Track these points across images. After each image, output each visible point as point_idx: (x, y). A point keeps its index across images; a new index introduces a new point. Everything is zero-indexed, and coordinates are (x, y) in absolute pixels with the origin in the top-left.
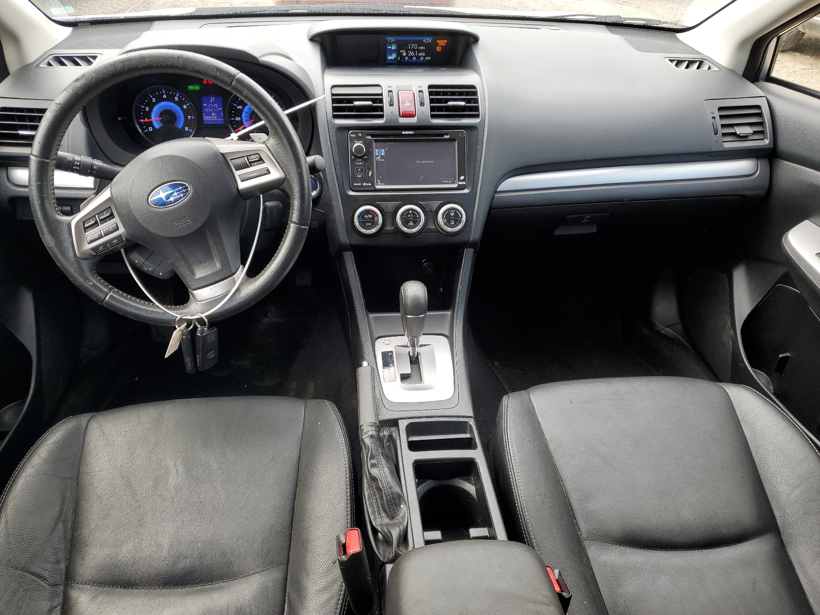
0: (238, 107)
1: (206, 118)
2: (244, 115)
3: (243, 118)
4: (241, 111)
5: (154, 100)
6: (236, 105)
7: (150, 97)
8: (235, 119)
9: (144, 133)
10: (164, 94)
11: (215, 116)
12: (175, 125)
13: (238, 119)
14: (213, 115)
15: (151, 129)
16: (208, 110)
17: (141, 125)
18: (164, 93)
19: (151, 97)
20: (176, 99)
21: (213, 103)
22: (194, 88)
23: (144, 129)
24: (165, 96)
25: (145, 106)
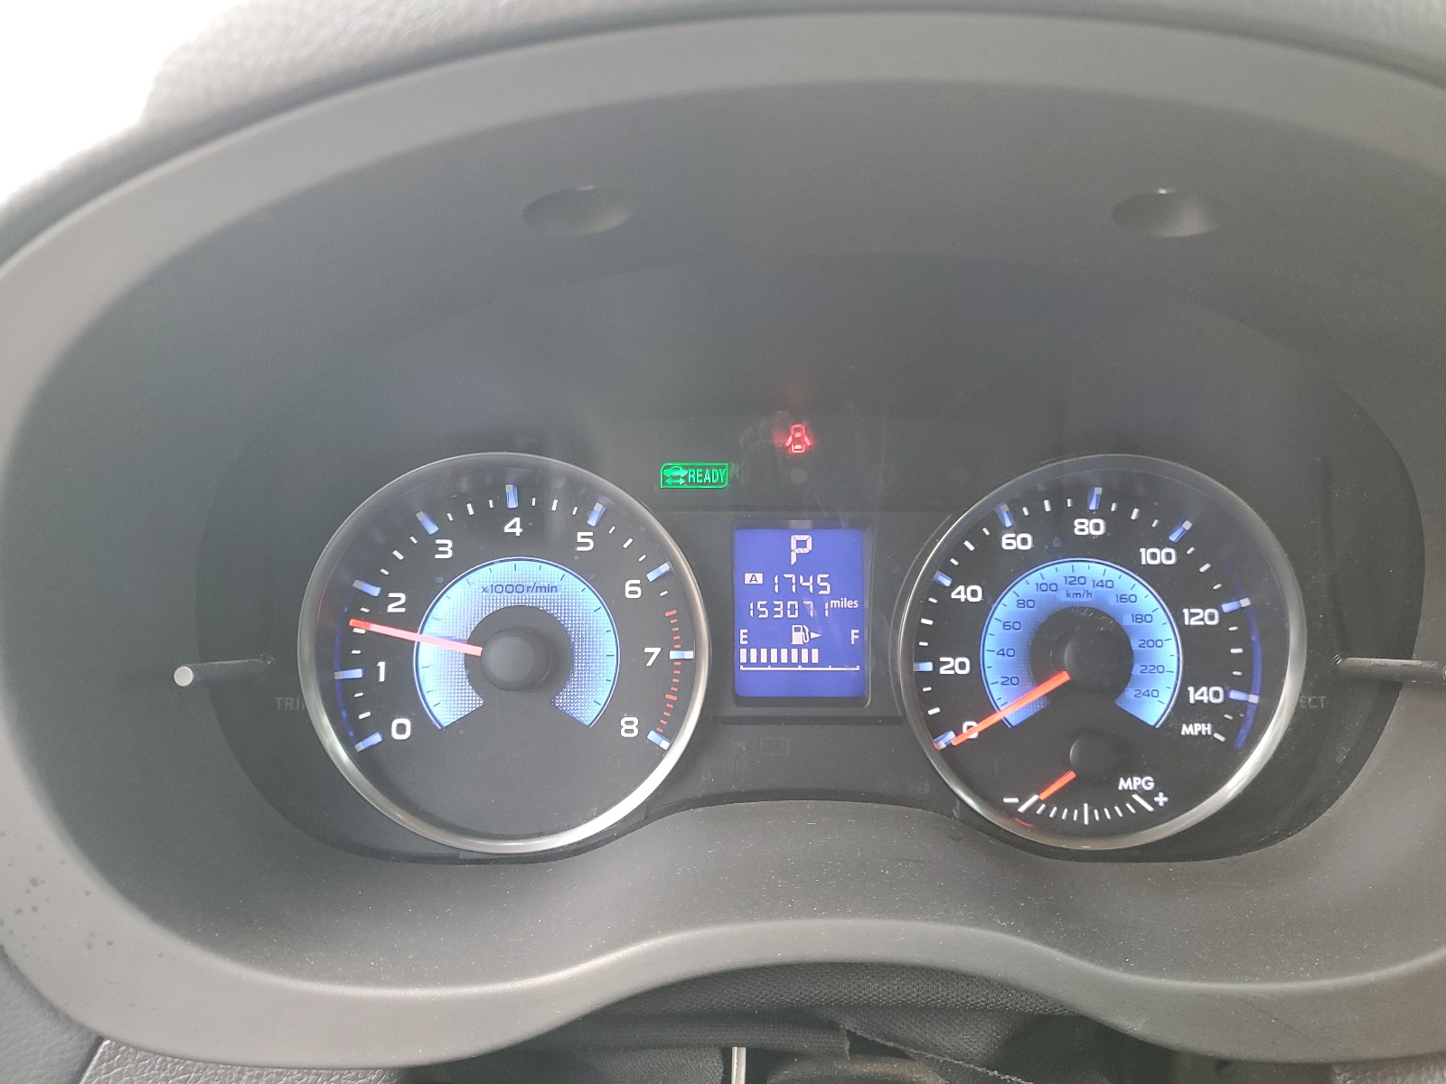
0: (962, 594)
1: (749, 656)
2: (994, 637)
3: (989, 659)
4: (981, 613)
5: (446, 549)
6: (947, 582)
7: (420, 532)
8: (937, 665)
9: (357, 758)
10: (512, 513)
11: (811, 645)
12: (559, 701)
13: (953, 665)
14: (798, 638)
15: (401, 728)
16: (770, 607)
17: (342, 703)
18: (512, 503)
19: (432, 529)
20: (585, 541)
21: (807, 565)
22: (695, 475)
23: (362, 731)
24: (514, 527)
25: (387, 585)
